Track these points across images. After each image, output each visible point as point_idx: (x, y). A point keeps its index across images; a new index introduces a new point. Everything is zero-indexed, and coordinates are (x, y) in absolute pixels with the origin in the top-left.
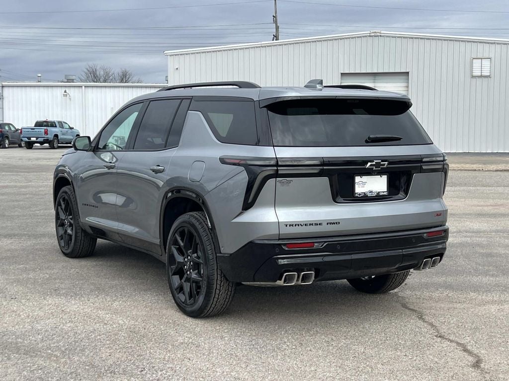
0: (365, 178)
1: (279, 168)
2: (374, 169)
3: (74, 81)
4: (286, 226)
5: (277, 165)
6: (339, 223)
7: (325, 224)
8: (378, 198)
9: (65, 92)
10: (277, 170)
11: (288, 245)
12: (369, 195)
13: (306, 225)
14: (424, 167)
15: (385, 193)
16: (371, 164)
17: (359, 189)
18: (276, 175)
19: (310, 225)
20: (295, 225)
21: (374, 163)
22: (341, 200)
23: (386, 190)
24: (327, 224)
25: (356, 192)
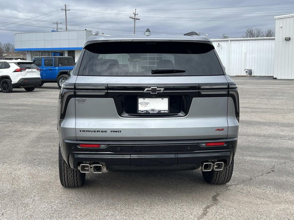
0: (147, 100)
1: (76, 91)
2: (151, 93)
3: (228, 37)
4: (81, 131)
5: (75, 89)
6: (121, 131)
7: (109, 132)
8: (159, 115)
9: (219, 44)
10: (75, 92)
11: (80, 145)
12: (151, 112)
13: (94, 131)
14: (202, 93)
15: (166, 112)
16: (147, 90)
17: (142, 108)
18: (75, 96)
19: (97, 131)
20: (87, 131)
21: (151, 89)
22: (126, 115)
23: (167, 109)
24: (111, 132)
25: (139, 110)
